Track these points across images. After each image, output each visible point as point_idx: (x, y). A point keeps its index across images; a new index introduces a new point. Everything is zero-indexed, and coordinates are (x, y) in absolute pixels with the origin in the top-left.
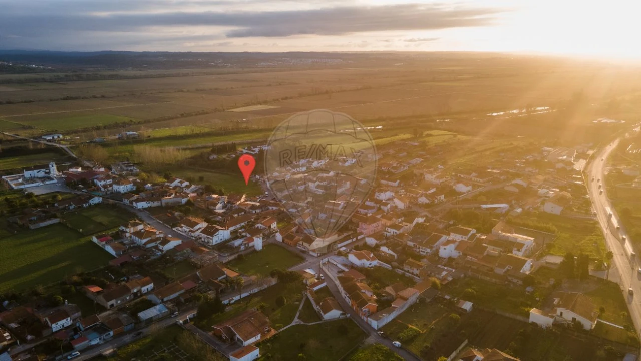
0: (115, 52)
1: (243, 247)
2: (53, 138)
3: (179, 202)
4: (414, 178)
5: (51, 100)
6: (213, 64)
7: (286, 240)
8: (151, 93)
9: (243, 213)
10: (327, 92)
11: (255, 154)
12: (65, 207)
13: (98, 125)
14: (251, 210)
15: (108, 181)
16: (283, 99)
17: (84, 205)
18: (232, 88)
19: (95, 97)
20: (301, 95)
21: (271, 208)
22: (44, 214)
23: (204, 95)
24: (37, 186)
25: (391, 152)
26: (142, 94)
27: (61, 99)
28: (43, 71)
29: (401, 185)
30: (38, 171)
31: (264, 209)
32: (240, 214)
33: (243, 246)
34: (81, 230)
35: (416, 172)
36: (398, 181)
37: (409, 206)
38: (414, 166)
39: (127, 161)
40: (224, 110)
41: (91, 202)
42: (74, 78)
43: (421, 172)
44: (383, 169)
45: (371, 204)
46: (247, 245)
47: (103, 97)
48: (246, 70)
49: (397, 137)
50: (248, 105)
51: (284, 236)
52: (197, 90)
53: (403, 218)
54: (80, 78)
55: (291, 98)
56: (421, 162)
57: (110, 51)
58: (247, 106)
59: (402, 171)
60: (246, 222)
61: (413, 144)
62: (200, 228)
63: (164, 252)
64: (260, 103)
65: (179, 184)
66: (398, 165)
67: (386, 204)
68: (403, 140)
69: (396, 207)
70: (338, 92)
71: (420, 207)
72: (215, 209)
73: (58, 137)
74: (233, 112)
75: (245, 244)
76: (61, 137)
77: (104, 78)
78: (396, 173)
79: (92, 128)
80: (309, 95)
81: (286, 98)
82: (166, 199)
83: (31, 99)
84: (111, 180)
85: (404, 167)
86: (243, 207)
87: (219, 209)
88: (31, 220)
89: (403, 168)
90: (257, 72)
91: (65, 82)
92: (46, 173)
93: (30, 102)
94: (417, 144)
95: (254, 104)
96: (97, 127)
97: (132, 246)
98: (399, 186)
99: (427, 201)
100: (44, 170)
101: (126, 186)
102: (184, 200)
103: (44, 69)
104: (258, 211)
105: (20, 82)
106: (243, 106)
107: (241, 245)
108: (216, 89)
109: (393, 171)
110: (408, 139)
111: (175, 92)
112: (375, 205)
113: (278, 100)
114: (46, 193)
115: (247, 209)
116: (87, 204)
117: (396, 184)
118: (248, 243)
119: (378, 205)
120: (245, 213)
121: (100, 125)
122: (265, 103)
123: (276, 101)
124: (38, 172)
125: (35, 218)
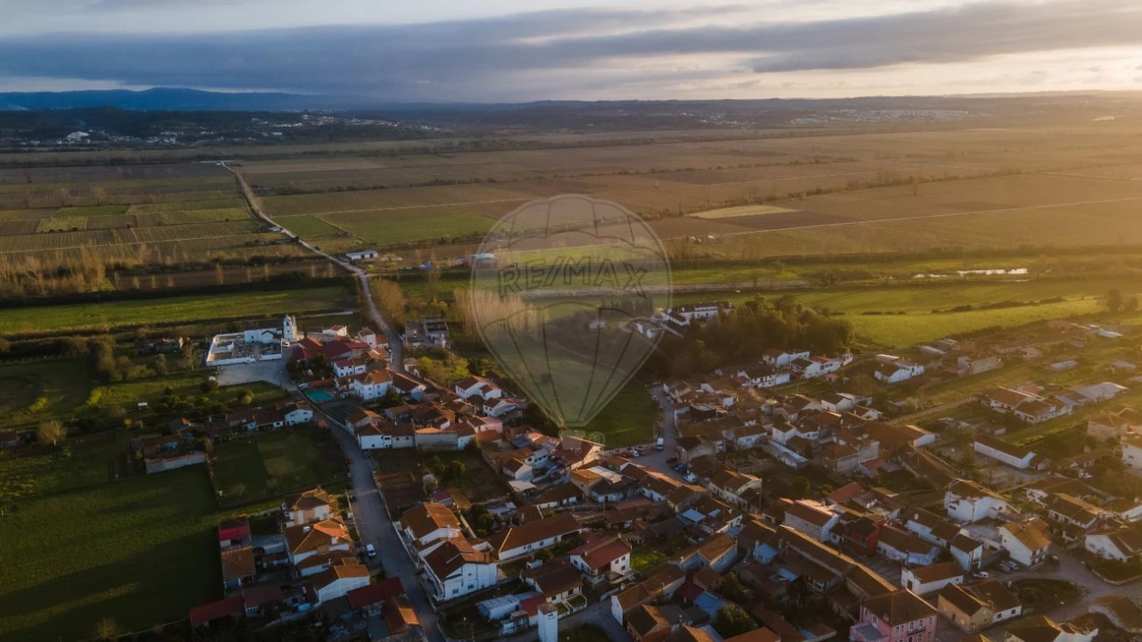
0: (555, 102)
1: (508, 627)
2: (363, 257)
3: (450, 445)
4: (1087, 450)
5: (411, 186)
6: (705, 121)
7: (630, 626)
8: (572, 177)
9: (573, 499)
10: (910, 182)
11: (684, 326)
12: (242, 424)
13: (444, 236)
14: (594, 494)
15: (357, 368)
16: (809, 193)
17: (275, 424)
18: (719, 168)
19: (477, 181)
20: (852, 187)
21: (647, 493)
22: (193, 438)
23: (657, 184)
24: (245, 363)
25: (1031, 352)
26: (555, 177)
27: (427, 185)
28: (437, 135)
29: (1040, 467)
30: (264, 330)
31: (629, 493)
32: (565, 501)
33: (511, 625)
34: (221, 492)
35: (1095, 430)
36: (1031, 455)
37: (1049, 560)
38: (1091, 406)
39: (441, 317)
40: (681, 214)
41: (289, 418)
42: (469, 147)
43: (1112, 431)
44: (993, 404)
45: (924, 531)
46: (522, 622)
47: (492, 181)
48: (761, 132)
49: (1059, 306)
50: (733, 203)
51: (627, 610)
52: (653, 171)
53: (1018, 610)
54: (477, 147)
55: (829, 191)
56: (1119, 394)
57: (549, 101)
58: (732, 206)
59: (1050, 416)
60: (559, 537)
61: (1103, 332)
62: (438, 540)
63: (317, 605)
64: (759, 202)
65: (481, 393)
66: (1042, 399)
67: (968, 545)
68: (1074, 318)
69: (1005, 555)
70: (940, 180)
71: (1089, 567)
72: (513, 479)
73: (371, 256)
74: (697, 217)
75: (516, 619)
76: (376, 255)
77: (513, 146)
78: (1033, 422)
79: (433, 241)
80: (871, 186)
81: (819, 192)
82: (426, 434)
83: (383, 184)
84: (363, 367)
85: (1060, 405)
86: (577, 483)
87: (524, 478)
88: (165, 449)
89: (1057, 411)
90: (782, 136)
91: (451, 155)
92: (276, 336)
93: (382, 187)
94: (1112, 334)
95: (745, 203)
96: (442, 239)
97: (275, 563)
98: (1031, 469)
99: (1117, 554)
100: (274, 330)
101: (376, 386)
102: (462, 441)
103: (438, 132)
104: (613, 497)
105: (392, 154)
106: (723, 207)
107: (507, 617)
108: (689, 170)
109: (1022, 415)
110: (1088, 317)
111: (613, 174)
112: (933, 538)
113: (798, 195)
114: (245, 381)
115: (586, 490)
116: (281, 423)
117: (1022, 462)
118: (526, 617)
119: (943, 542)
120: (580, 499)
121: (448, 236)
122: (771, 200)
123: (794, 196)
124: (263, 334)
125: (174, 445)
